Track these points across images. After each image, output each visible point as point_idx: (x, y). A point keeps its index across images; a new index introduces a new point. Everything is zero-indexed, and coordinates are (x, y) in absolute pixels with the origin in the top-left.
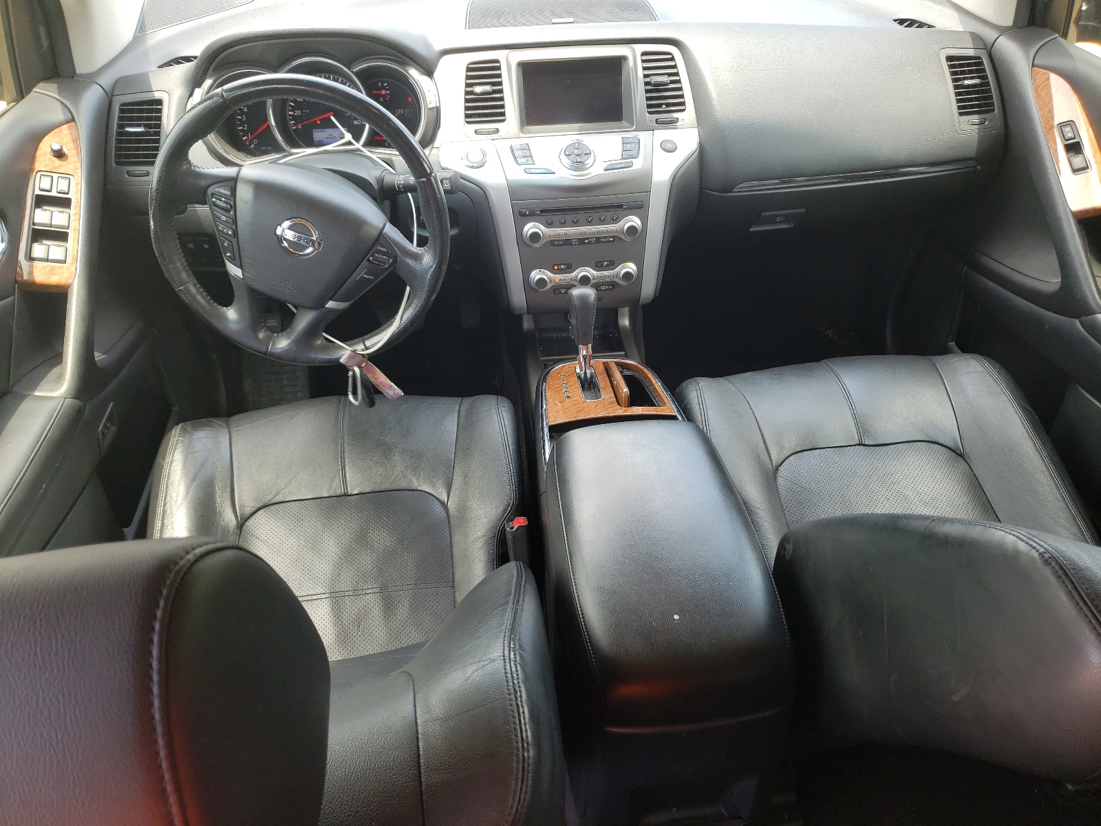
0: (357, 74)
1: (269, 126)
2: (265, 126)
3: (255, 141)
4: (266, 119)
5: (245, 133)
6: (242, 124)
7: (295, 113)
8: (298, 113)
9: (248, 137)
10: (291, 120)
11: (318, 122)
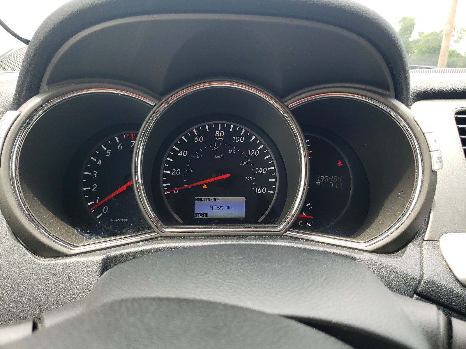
0: (296, 113)
1: (131, 189)
2: (124, 187)
3: (105, 209)
4: (128, 176)
5: (92, 196)
6: (90, 182)
7: (172, 172)
8: (176, 172)
9: (95, 201)
10: (165, 182)
11: (205, 187)
